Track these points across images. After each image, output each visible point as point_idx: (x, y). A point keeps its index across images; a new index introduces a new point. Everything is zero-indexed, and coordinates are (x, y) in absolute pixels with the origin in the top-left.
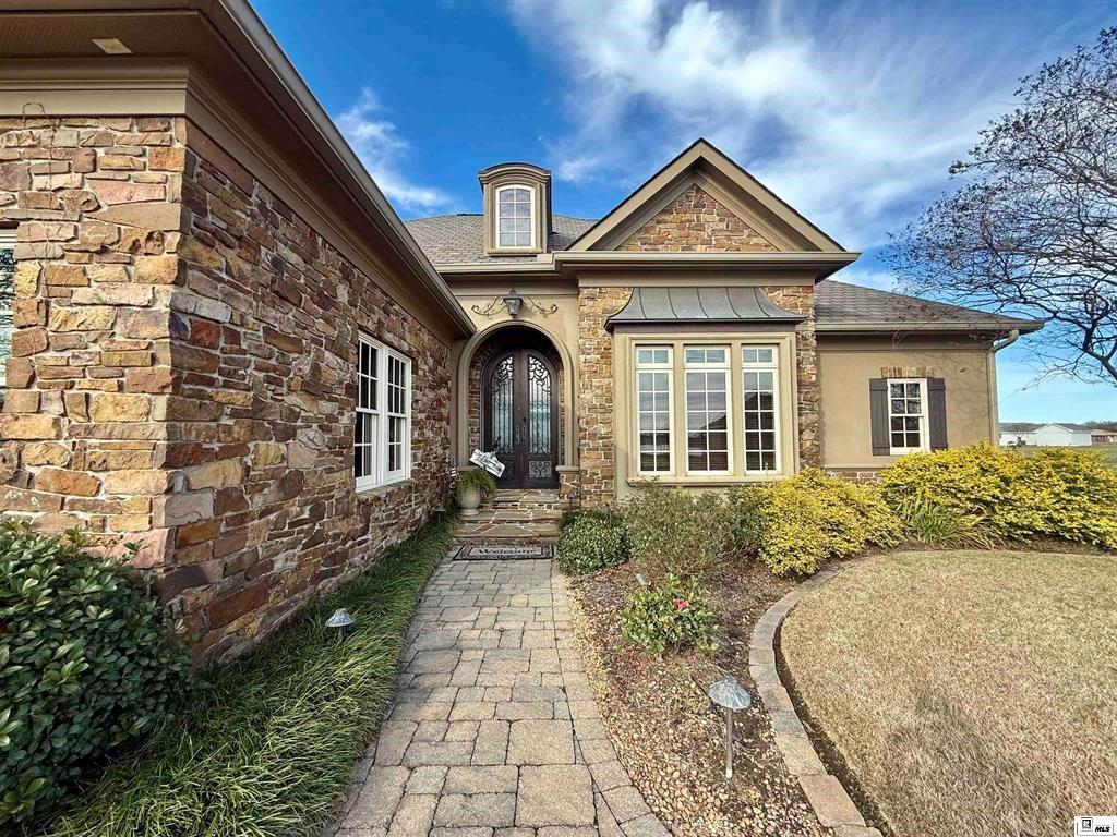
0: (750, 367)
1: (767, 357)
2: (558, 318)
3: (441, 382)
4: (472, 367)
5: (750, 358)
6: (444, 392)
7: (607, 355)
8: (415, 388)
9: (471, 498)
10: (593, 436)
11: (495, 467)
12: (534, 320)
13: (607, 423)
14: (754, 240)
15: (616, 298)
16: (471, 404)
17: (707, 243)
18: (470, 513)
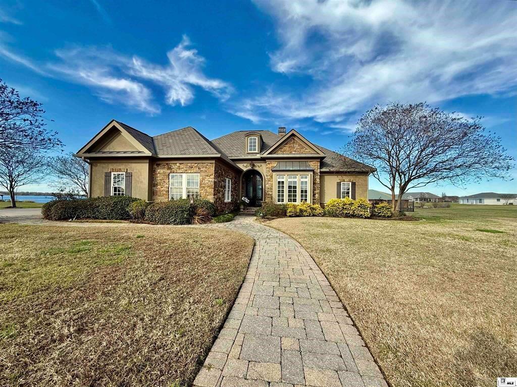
0: (302, 180)
1: (306, 178)
2: (262, 168)
3: (236, 183)
4: (243, 178)
5: (302, 178)
6: (237, 184)
7: (272, 177)
8: (232, 185)
9: (242, 207)
10: (268, 194)
11: (247, 201)
12: (257, 168)
13: (272, 192)
14: (306, 151)
15: (274, 164)
16: (242, 187)
17: (295, 151)
18: (242, 210)
